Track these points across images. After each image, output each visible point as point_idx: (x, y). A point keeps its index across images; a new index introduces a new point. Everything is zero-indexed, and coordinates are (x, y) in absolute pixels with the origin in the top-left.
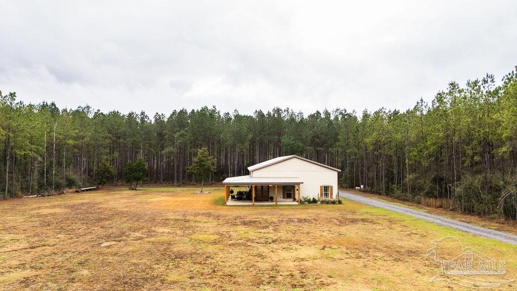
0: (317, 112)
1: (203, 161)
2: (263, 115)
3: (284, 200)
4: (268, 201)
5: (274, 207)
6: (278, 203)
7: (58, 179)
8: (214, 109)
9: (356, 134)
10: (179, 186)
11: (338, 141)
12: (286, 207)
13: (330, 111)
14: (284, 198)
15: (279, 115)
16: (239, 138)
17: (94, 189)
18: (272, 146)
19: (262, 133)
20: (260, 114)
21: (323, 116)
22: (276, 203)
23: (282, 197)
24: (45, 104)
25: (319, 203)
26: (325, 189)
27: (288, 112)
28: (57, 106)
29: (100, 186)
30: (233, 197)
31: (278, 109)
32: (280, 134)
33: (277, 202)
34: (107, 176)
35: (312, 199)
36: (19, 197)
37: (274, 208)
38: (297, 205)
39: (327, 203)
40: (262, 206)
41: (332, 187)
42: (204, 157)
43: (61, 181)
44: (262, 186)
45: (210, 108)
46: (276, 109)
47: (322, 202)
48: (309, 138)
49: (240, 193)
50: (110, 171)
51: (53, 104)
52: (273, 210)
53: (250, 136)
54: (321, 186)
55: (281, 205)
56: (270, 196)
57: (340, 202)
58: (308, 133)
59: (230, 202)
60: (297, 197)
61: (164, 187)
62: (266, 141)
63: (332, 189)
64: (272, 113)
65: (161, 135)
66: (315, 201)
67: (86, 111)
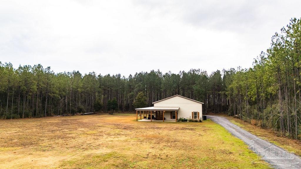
1: (140, 99)
3: (171, 119)
7: (73, 108)
17: (92, 114)
24: (75, 72)
25: (188, 121)
26: (194, 114)
28: (80, 73)
29: (96, 112)
34: (98, 107)
36: (52, 116)
38: (175, 122)
39: (196, 121)
41: (199, 113)
42: (141, 96)
43: (75, 109)
44: (159, 112)
47: (191, 121)
50: (100, 104)
51: (78, 72)
54: (192, 112)
63: (199, 114)
67: (93, 75)
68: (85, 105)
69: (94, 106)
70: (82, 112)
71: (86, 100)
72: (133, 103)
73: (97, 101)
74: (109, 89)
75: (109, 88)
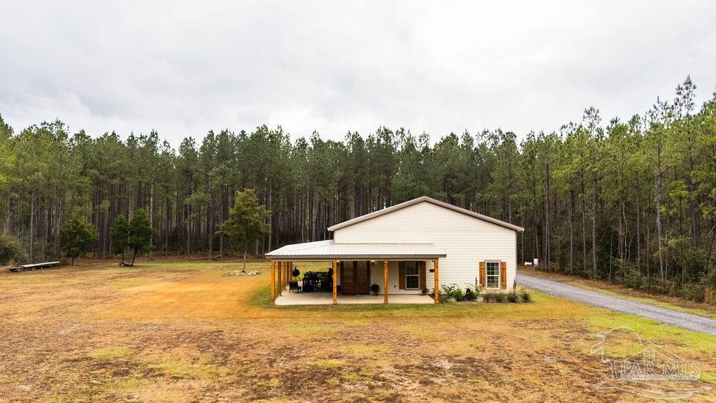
0: (452, 135)
1: (245, 213)
2: (360, 141)
3: (403, 291)
4: (368, 294)
5: (382, 312)
6: (391, 301)
8: (279, 130)
9: (530, 166)
10: (215, 260)
11: (492, 181)
12: (409, 313)
13: (473, 135)
14: (402, 287)
15: (388, 139)
17: (54, 266)
18: (375, 192)
19: (359, 170)
20: (357, 141)
21: (460, 142)
22: (386, 300)
23: (398, 287)
25: (480, 299)
26: (488, 269)
27: (403, 135)
29: (69, 260)
30: (294, 286)
31: (386, 130)
32: (388, 172)
33: (386, 296)
34: (79, 242)
35: (464, 292)
37: (381, 316)
38: (431, 305)
39: (499, 299)
40: (355, 308)
41: (504, 264)
42: (248, 205)
44: (355, 263)
45: (272, 128)
46: (382, 129)
47: (487, 298)
48: (439, 178)
49: (311, 277)
50: (85, 233)
52: (379, 320)
53: (339, 174)
54: (481, 264)
55: (397, 307)
56: (372, 284)
57: (526, 299)
58: (440, 169)
59: (286, 299)
60: (430, 285)
61: (191, 261)
62: (366, 184)
63: (504, 269)
64: (376, 136)
65: (187, 173)
66: (470, 296)
67: (55, 131)
68: (25, 235)
69: (64, 240)
70: (11, 261)
71: (29, 217)
72: (218, 229)
73: (75, 222)
74: (116, 181)
75: (114, 176)
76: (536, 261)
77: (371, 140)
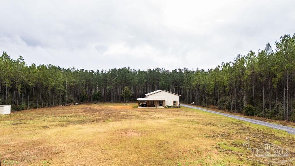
0: (175, 69)
1: (127, 92)
4: (153, 107)
5: (156, 109)
8: (129, 68)
11: (184, 83)
12: (160, 109)
13: (181, 69)
14: (159, 105)
15: (158, 71)
16: (140, 82)
19: (151, 79)
20: (150, 70)
21: (178, 71)
27: (162, 70)
30: (140, 105)
31: (158, 68)
32: (159, 80)
33: (156, 107)
34: (84, 98)
40: (151, 108)
41: (177, 102)
42: (127, 90)
44: (151, 101)
45: (127, 68)
50: (86, 96)
54: (173, 102)
55: (158, 108)
56: (154, 105)
57: (180, 107)
58: (171, 79)
59: (139, 107)
60: (164, 105)
62: (152, 83)
66: (170, 107)
76: (194, 103)
77: (154, 70)
